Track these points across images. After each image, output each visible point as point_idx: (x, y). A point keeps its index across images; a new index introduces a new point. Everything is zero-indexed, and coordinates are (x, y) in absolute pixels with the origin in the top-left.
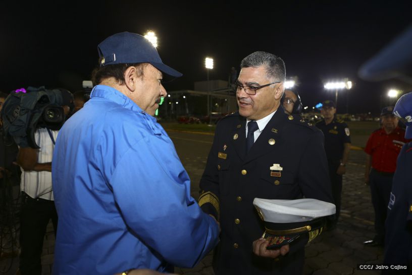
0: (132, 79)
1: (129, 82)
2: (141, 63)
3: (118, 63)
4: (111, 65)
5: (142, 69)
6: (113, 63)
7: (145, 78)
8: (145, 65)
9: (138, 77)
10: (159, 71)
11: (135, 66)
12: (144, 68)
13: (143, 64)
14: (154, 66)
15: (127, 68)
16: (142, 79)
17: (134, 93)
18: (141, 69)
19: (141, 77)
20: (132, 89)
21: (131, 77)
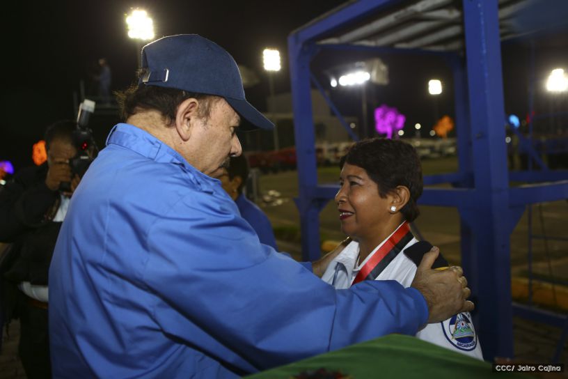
0: (189, 119)
1: (182, 124)
2: (210, 95)
3: (170, 85)
4: (158, 87)
5: (209, 106)
6: (163, 85)
7: (210, 122)
8: (215, 100)
9: (199, 117)
10: (236, 114)
11: (197, 98)
12: (213, 105)
13: (213, 98)
14: (229, 104)
15: (184, 99)
16: (205, 124)
17: (186, 142)
18: (207, 104)
19: (204, 119)
20: (184, 136)
21: (187, 116)
